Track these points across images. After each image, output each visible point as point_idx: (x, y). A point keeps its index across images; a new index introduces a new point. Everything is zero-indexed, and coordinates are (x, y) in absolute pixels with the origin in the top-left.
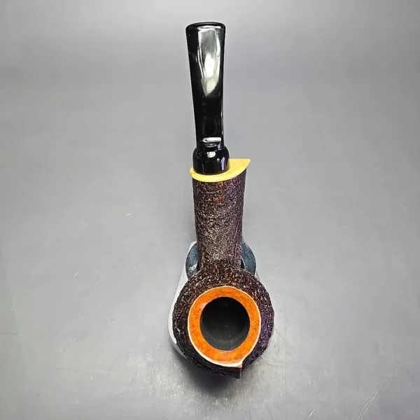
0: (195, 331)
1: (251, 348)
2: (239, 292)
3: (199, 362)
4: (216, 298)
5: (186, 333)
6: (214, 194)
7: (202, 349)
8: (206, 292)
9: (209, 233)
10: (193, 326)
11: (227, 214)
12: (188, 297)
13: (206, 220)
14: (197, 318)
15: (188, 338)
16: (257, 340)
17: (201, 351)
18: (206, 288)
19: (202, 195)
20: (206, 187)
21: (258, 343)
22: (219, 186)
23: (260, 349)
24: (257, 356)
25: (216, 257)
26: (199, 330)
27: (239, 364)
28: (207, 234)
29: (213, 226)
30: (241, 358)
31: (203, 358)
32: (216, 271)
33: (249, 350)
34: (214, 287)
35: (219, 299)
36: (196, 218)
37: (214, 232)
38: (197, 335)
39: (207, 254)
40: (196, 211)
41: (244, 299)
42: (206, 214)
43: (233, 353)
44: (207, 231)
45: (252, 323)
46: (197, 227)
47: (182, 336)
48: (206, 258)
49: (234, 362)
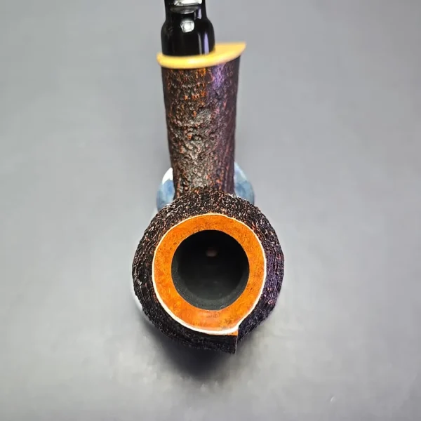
0: (163, 281)
1: (252, 304)
2: (232, 221)
3: (171, 330)
4: (196, 231)
5: (150, 286)
6: (192, 89)
7: (174, 309)
8: (180, 222)
9: (187, 149)
10: (160, 274)
11: (213, 121)
12: (154, 232)
13: (182, 129)
14: (166, 262)
15: (152, 292)
16: (261, 293)
17: (173, 312)
18: (181, 218)
19: (176, 91)
20: (181, 76)
21: (263, 297)
22: (200, 76)
23: (265, 308)
24: (261, 319)
25: (198, 183)
26: (170, 280)
27: (233, 330)
28: (184, 150)
29: (193, 139)
30: (236, 320)
31: (176, 322)
32: (197, 196)
33: (249, 309)
34: (193, 215)
35: (200, 233)
36: (169, 128)
37: (195, 147)
38: (166, 286)
39: (185, 179)
40: (168, 118)
41: (239, 231)
42: (181, 120)
43: (224, 314)
44: (185, 146)
45: (253, 267)
46: (170, 143)
47: (144, 289)
48: (183, 185)
49: (225, 328)
